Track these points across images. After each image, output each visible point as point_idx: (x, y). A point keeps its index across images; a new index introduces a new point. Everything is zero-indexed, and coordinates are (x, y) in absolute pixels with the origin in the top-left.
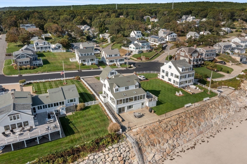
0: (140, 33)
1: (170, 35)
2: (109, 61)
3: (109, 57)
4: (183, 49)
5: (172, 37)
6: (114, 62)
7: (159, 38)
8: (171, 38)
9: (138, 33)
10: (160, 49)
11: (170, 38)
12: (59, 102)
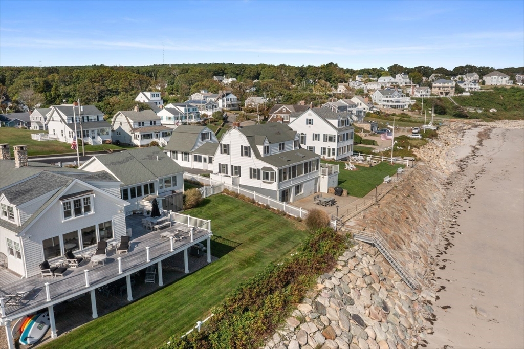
0: (157, 96)
1: (225, 99)
2: (142, 135)
3: (138, 127)
4: (284, 108)
5: (229, 102)
6: (152, 138)
7: (208, 102)
8: (227, 103)
9: (153, 96)
10: (220, 121)
11: (225, 104)
12: (142, 184)
